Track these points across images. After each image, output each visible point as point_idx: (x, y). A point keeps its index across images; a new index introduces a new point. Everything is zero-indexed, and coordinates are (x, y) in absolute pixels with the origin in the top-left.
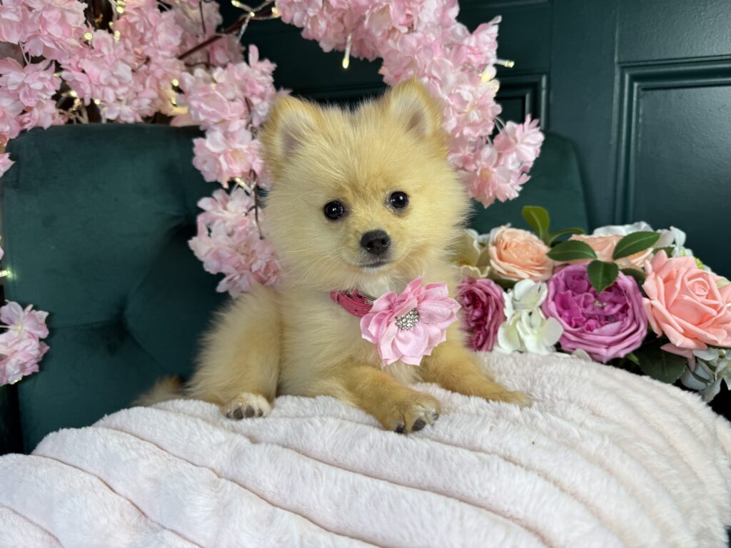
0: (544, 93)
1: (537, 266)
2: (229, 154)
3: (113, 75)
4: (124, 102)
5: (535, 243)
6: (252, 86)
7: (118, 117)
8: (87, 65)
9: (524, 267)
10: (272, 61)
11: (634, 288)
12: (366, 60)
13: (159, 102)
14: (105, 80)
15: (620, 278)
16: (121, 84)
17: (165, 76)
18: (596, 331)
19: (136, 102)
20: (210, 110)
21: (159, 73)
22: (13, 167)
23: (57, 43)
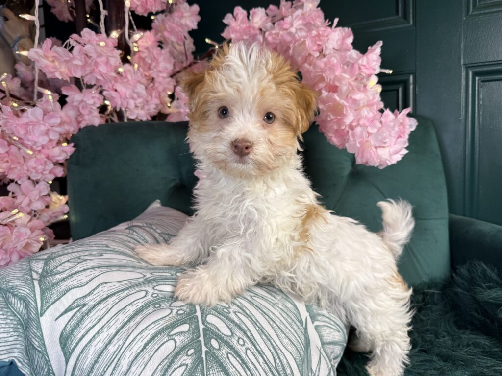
0: (411, 87)
3: (134, 92)
4: (140, 108)
7: (137, 118)
8: (119, 87)
13: (161, 106)
14: (130, 95)
16: (139, 96)
17: (164, 90)
19: (146, 107)
21: (161, 88)
23: (104, 76)
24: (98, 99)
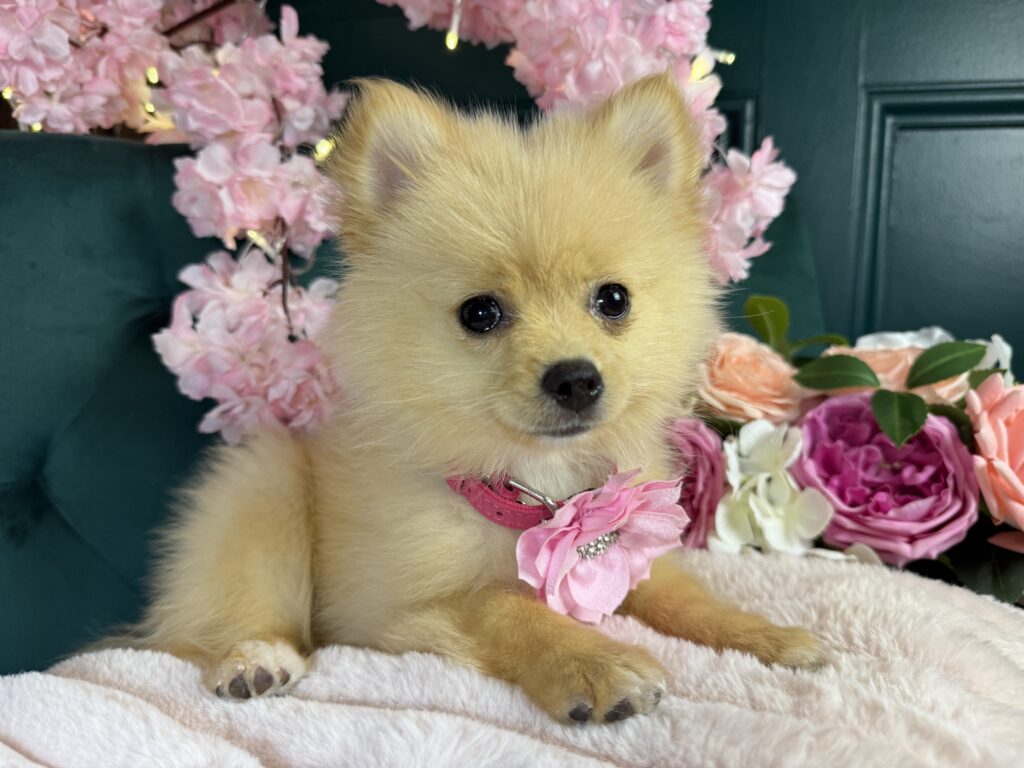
0: (748, 129)
1: (775, 397)
2: (237, 187)
3: (34, 45)
4: (56, 97)
5: (768, 358)
6: (285, 77)
9: (755, 398)
10: (320, 37)
11: (954, 439)
12: (482, 45)
13: (123, 105)
14: (20, 50)
15: (930, 423)
16: (51, 63)
17: (133, 59)
18: (892, 513)
19: (79, 101)
20: (208, 111)
21: (122, 53)
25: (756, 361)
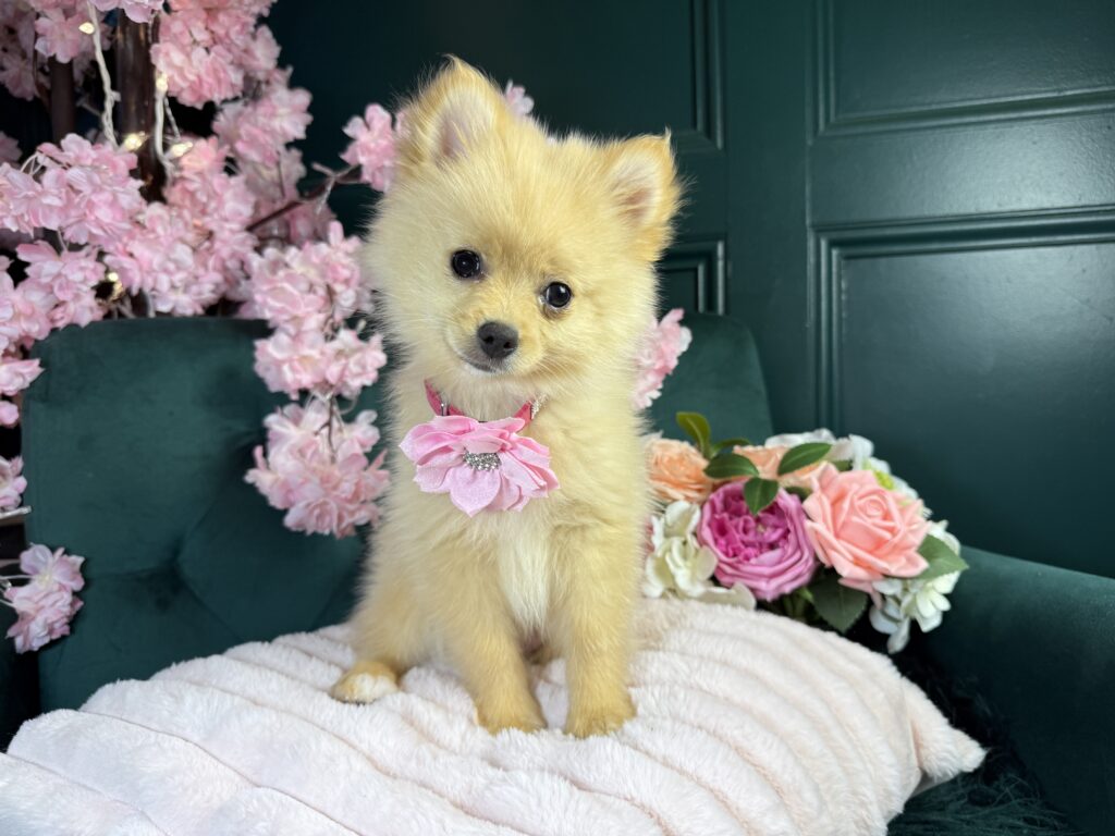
0: (720, 264)
1: (692, 484)
3: (170, 259)
4: (181, 290)
5: (692, 456)
6: (335, 270)
7: (173, 309)
8: (137, 248)
9: (679, 485)
11: (798, 509)
14: (159, 264)
15: (781, 497)
16: (179, 268)
18: (753, 561)
19: (194, 289)
20: (279, 306)
21: (225, 252)
22: (42, 374)
23: (106, 228)
24: (94, 270)
25: (682, 458)
